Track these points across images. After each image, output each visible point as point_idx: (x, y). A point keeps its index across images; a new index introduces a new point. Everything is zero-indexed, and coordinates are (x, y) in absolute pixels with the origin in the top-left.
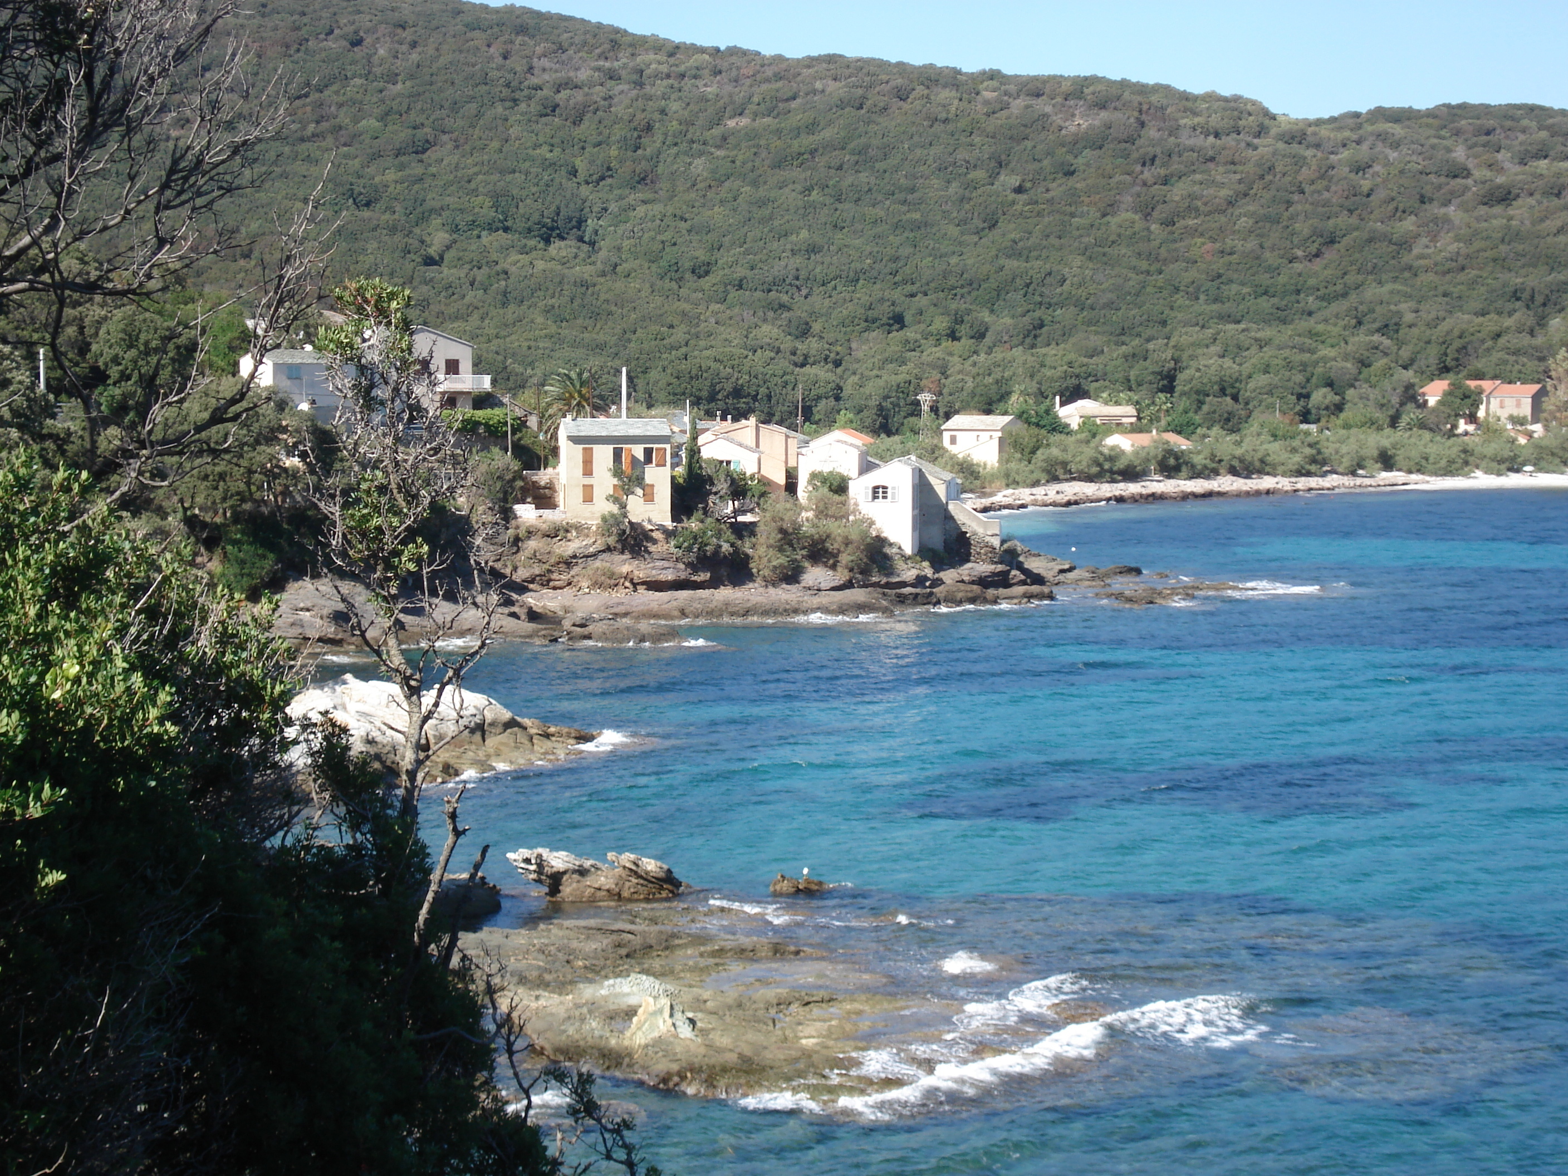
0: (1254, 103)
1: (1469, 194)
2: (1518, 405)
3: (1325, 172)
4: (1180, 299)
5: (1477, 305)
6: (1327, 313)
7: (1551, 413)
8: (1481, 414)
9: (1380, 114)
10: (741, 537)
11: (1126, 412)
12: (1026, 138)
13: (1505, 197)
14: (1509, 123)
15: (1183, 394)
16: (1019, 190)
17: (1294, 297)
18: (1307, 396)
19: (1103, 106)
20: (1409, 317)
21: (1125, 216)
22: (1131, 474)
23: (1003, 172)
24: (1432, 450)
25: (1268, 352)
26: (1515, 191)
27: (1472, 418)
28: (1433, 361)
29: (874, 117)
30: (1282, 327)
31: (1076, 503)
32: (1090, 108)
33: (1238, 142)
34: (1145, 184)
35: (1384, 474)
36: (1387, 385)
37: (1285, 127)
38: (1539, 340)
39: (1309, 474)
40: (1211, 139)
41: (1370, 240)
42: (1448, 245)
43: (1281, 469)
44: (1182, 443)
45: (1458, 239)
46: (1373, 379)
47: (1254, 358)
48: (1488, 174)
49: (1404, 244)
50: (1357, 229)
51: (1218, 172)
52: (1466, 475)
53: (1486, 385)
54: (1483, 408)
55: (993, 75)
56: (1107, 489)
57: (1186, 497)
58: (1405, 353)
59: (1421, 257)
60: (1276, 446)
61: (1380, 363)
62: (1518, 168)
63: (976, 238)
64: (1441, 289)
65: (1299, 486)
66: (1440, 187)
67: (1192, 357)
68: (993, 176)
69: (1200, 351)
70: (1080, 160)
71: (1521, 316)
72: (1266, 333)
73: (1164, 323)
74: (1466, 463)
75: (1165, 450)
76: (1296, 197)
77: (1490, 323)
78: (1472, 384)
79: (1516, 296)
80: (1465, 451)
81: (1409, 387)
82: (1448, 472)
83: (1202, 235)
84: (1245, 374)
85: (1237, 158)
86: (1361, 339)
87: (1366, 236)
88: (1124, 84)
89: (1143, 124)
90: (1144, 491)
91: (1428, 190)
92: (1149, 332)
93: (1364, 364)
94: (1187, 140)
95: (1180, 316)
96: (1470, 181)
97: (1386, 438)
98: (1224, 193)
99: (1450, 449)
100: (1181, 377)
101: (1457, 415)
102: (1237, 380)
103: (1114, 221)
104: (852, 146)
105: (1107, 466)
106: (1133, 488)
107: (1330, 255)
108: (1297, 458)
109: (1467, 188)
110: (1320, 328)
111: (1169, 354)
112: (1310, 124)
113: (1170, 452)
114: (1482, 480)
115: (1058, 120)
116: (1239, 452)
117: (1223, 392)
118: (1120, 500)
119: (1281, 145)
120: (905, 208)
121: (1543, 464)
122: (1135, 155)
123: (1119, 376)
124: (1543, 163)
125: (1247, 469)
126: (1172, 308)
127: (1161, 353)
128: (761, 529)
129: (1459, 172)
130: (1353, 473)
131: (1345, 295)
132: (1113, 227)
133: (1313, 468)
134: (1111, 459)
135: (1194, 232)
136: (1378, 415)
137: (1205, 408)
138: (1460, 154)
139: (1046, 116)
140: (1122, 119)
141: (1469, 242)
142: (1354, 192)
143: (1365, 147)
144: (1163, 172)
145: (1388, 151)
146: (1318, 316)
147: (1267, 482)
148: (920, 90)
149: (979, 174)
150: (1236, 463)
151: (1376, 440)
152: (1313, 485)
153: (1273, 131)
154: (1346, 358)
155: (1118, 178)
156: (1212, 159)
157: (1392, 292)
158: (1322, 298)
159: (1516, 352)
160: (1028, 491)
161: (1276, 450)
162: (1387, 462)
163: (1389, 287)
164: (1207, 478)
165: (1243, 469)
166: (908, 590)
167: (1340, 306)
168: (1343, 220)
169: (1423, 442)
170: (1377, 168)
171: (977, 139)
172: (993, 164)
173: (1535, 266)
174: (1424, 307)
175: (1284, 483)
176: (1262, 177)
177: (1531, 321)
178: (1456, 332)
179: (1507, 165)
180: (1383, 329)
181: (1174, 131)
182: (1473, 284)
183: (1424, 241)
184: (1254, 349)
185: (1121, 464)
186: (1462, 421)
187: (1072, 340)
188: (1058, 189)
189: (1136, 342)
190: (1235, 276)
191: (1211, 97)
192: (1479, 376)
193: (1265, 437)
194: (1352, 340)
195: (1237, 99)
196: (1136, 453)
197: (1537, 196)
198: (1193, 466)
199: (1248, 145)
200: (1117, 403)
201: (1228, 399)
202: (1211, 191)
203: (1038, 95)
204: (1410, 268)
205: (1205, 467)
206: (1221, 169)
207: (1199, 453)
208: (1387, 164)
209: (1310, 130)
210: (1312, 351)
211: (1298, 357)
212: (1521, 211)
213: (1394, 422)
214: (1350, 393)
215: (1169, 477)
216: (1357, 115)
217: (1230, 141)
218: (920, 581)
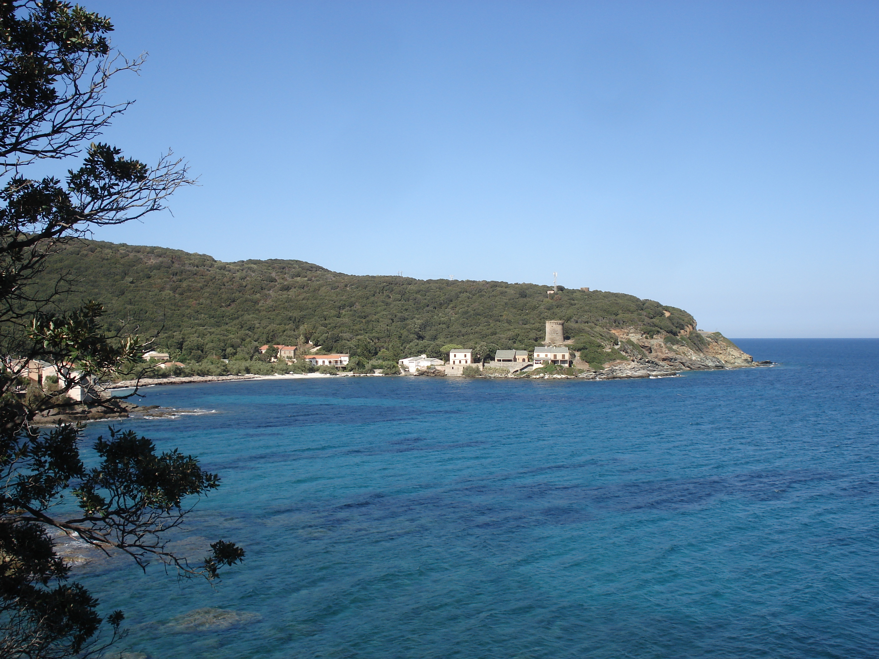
0: (210, 257)
1: (276, 287)
2: (290, 353)
3: (232, 279)
4: (185, 319)
5: (278, 322)
6: (232, 324)
7: (299, 355)
8: (278, 356)
9: (250, 261)
10: (20, 398)
11: (165, 355)
12: (134, 266)
13: (287, 288)
14: (290, 266)
15: (185, 349)
16: (132, 282)
17: (222, 319)
18: (225, 350)
19: (160, 256)
20: (257, 325)
21: (167, 292)
22: (165, 376)
23: (127, 276)
24: (262, 367)
25: (213, 336)
26: (290, 287)
27: (276, 357)
28: (264, 339)
29: (83, 258)
30: (218, 328)
31: (145, 385)
32: (156, 257)
33: (204, 269)
34: (174, 281)
35: (247, 375)
36: (249, 346)
37: (219, 265)
38: (296, 333)
39: (223, 375)
40: (195, 268)
41: (246, 301)
42: (269, 302)
43: (214, 374)
44: (182, 365)
45: (273, 301)
46: (246, 345)
47: (208, 338)
48: (282, 281)
49: (256, 302)
50: (241, 297)
51: (197, 278)
52: (273, 375)
53: (280, 347)
54: (279, 354)
55: (124, 245)
56: (156, 381)
57: (182, 383)
58: (256, 337)
59: (262, 306)
60: (212, 366)
61: (248, 340)
62: (291, 280)
63: (117, 298)
64: (267, 317)
65: (219, 379)
66: (267, 285)
67: (188, 338)
68: (123, 278)
69: (191, 336)
70: (152, 274)
71: (291, 325)
72: (213, 330)
73: (180, 326)
74: (273, 371)
75: (176, 368)
76: (223, 287)
77: (282, 327)
78: (275, 346)
79: (290, 319)
80: (272, 367)
81: (257, 347)
82: (266, 374)
83: (192, 298)
84: (205, 343)
85: (204, 274)
86: (242, 332)
87: (244, 299)
88: (167, 249)
89: (173, 262)
90: (169, 381)
91: (264, 286)
92: (175, 329)
93: (243, 340)
94: (187, 268)
95: (185, 324)
96: (276, 283)
97: (247, 364)
98: (199, 285)
99: (267, 366)
100: (185, 344)
101: (271, 356)
102: (203, 345)
103: (164, 293)
104: (75, 267)
105: (156, 373)
106: (165, 380)
107: (233, 305)
108: (219, 370)
109: (275, 285)
110: (230, 328)
111: (181, 337)
112: (227, 264)
113: (177, 368)
114: (277, 376)
115: (145, 260)
116: (200, 368)
117: (198, 349)
118: (160, 384)
119: (218, 270)
120: (92, 288)
121: (296, 371)
122: (170, 272)
123: (165, 343)
124: (299, 278)
125: (203, 374)
126: (182, 322)
127: (178, 336)
128: (27, 395)
129: (273, 280)
130: (237, 375)
131: (238, 318)
132: (163, 295)
133: (224, 373)
134: (158, 371)
135: (189, 297)
136: (247, 356)
137: (192, 354)
138: (274, 275)
139: (141, 259)
140: (167, 260)
141: (276, 302)
142: (241, 286)
143: (244, 272)
144: (179, 278)
145: (252, 273)
146: (229, 325)
147: (210, 378)
148: (99, 249)
149: (118, 277)
150: (199, 372)
151: (244, 364)
152: (224, 379)
153: (215, 266)
154: (237, 338)
155: (165, 279)
156: (196, 274)
157: (252, 317)
158: (231, 319)
159: (289, 337)
160: (129, 382)
161: (212, 367)
162: (248, 371)
163: (252, 316)
164: (190, 377)
165: (202, 374)
166: (79, 415)
167: (236, 322)
168: (237, 294)
169: (259, 365)
170: (248, 278)
171: (118, 266)
172: (123, 274)
173: (296, 310)
174: (262, 322)
175: (215, 378)
176: (212, 280)
177: (294, 327)
178: (271, 330)
179: (288, 278)
180: (249, 329)
181: (184, 265)
182: (277, 315)
183: (262, 302)
184: (209, 335)
185: (161, 373)
186: (273, 358)
187: (149, 332)
188: (145, 282)
189: (170, 333)
190: (203, 312)
191: (196, 255)
192: (278, 344)
193: (209, 363)
194: (239, 332)
195: (204, 255)
196: (166, 369)
197: (297, 288)
198: (185, 373)
199: (207, 270)
200: (163, 353)
201: (200, 351)
202: (195, 284)
203: (139, 252)
204: (258, 310)
205: (189, 373)
206: (198, 277)
207: (187, 369)
208: (251, 277)
209: (227, 266)
210: (226, 336)
211: (222, 338)
212: (292, 293)
213: (251, 358)
214: (238, 349)
215: (177, 377)
216: (243, 261)
217: (201, 268)
218: (83, 412)
